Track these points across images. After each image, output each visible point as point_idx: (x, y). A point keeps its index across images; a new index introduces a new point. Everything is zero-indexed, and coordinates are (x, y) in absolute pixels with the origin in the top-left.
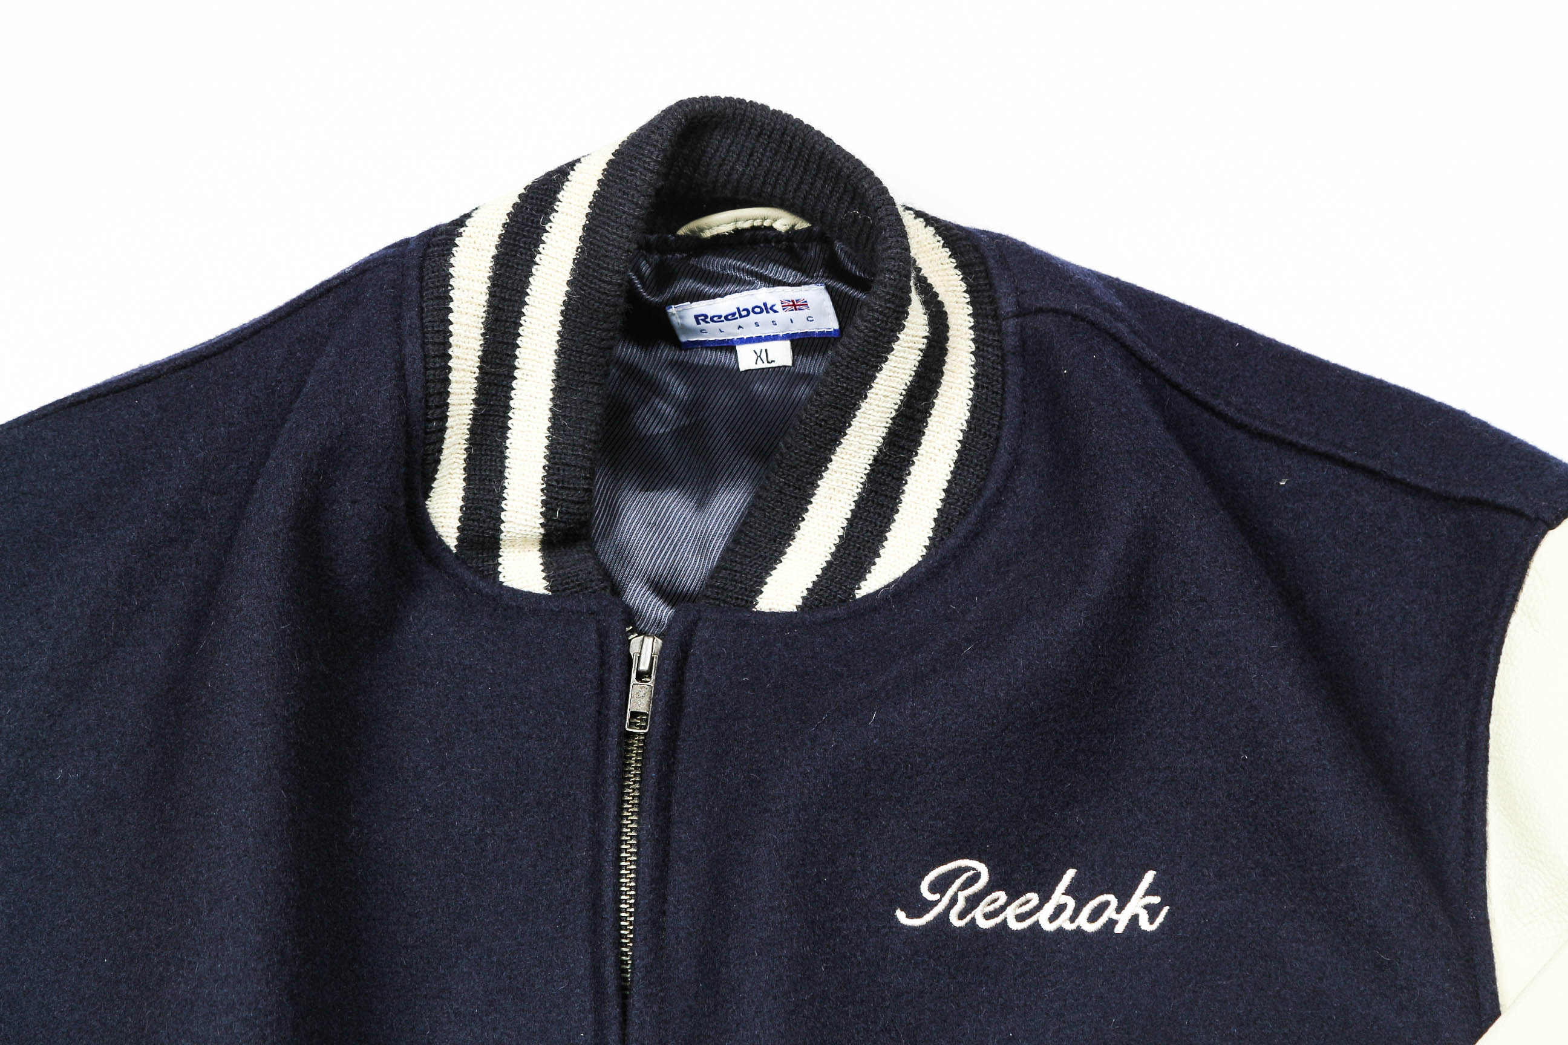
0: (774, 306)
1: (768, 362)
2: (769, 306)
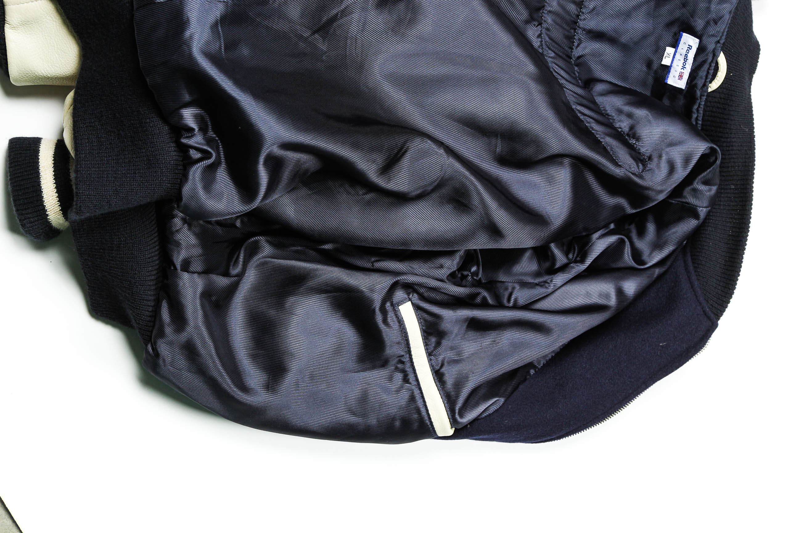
0: (684, 70)
1: (666, 56)
2: (684, 68)
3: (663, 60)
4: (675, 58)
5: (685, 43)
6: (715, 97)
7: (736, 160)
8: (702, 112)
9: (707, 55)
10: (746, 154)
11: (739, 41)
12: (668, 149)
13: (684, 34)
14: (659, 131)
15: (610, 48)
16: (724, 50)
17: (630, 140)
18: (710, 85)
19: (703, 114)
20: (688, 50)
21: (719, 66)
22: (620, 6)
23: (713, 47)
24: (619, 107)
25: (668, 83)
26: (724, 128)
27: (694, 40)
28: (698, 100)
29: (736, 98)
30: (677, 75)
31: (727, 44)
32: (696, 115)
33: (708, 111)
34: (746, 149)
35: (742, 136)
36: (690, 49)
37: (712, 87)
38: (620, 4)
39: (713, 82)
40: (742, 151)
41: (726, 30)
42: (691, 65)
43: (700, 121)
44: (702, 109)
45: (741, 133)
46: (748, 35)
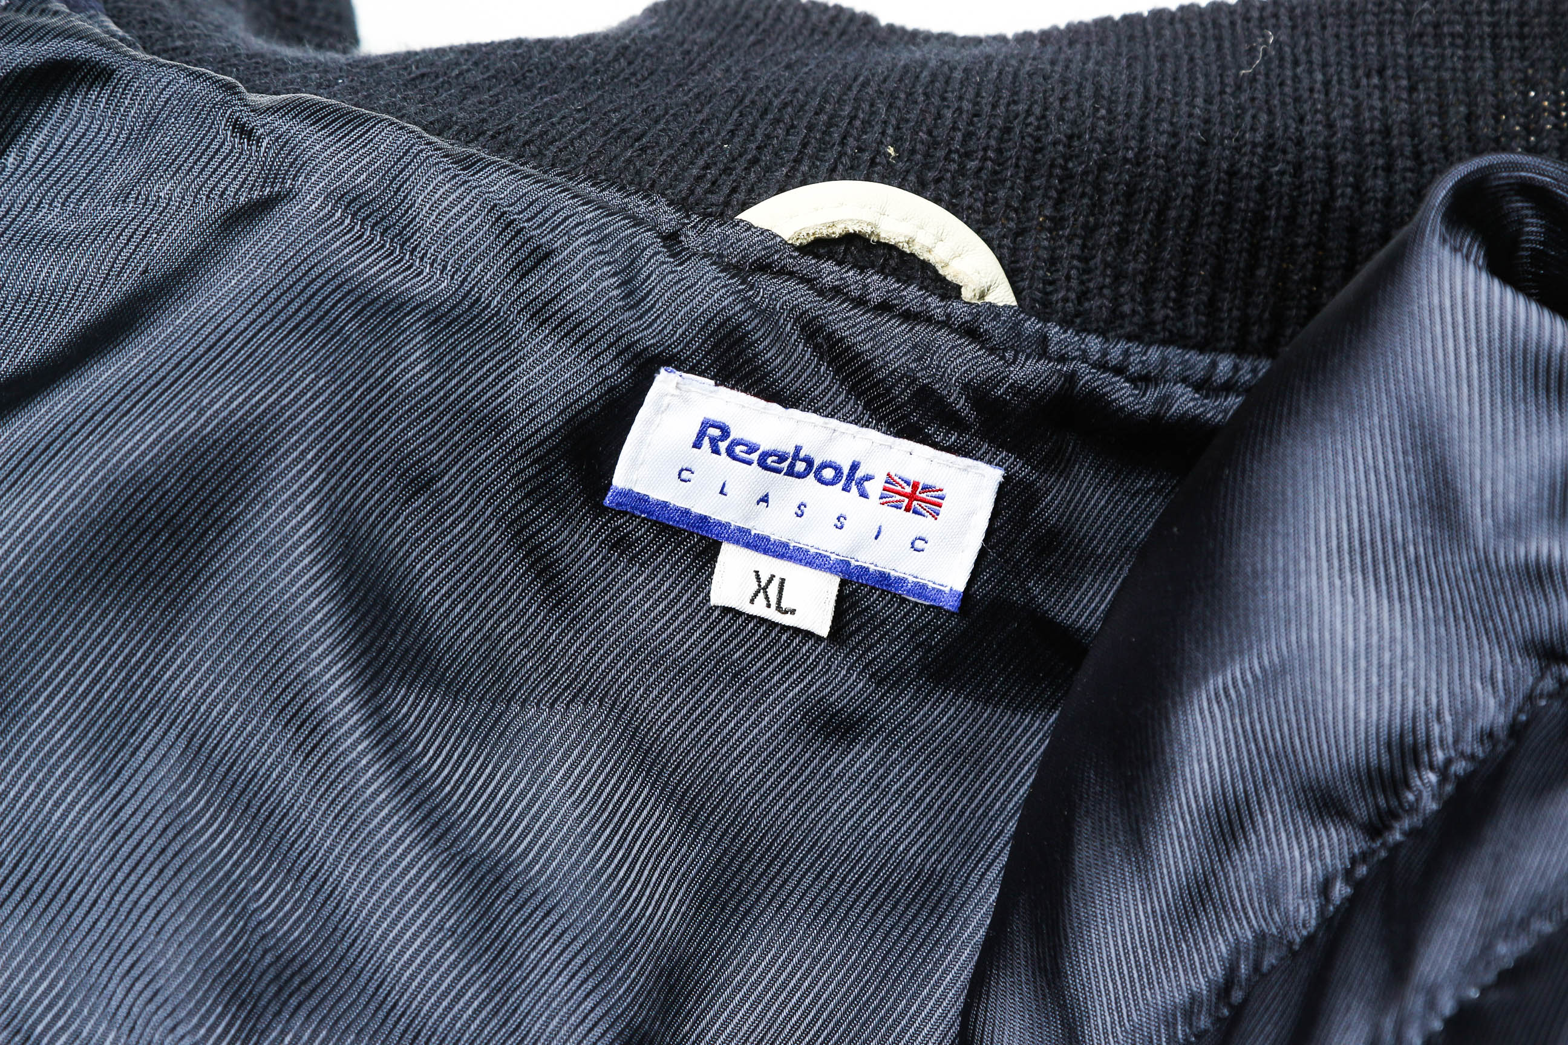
0: (868, 478)
1: (779, 608)
2: (859, 474)
3: (804, 625)
4: (786, 545)
5: (683, 474)
6: (1053, 261)
7: (1485, 102)
8: (1154, 354)
9: (766, 315)
10: (1438, 38)
11: (659, 111)
12: (1481, 525)
13: (621, 479)
14: (1344, 604)
15: (724, 1006)
16: (727, 204)
17: (1413, 809)
18: (967, 295)
19: (1165, 343)
20: (730, 452)
21: (838, 231)
22: (430, 937)
23: (712, 271)
24: (1160, 905)
25: (960, 587)
26: (1261, 189)
27: (659, 411)
28: (1074, 373)
29: (1052, 117)
30: (910, 524)
31: (684, 186)
32: (1179, 389)
33: (1148, 303)
34: (1400, 38)
35: (1310, 72)
36: (725, 432)
37: (985, 283)
38: (415, 936)
39: (950, 273)
40: (1418, 60)
41: (586, 188)
42: (834, 423)
43: (1214, 364)
44: (1135, 348)
45: (1296, 78)
46: (616, 59)
